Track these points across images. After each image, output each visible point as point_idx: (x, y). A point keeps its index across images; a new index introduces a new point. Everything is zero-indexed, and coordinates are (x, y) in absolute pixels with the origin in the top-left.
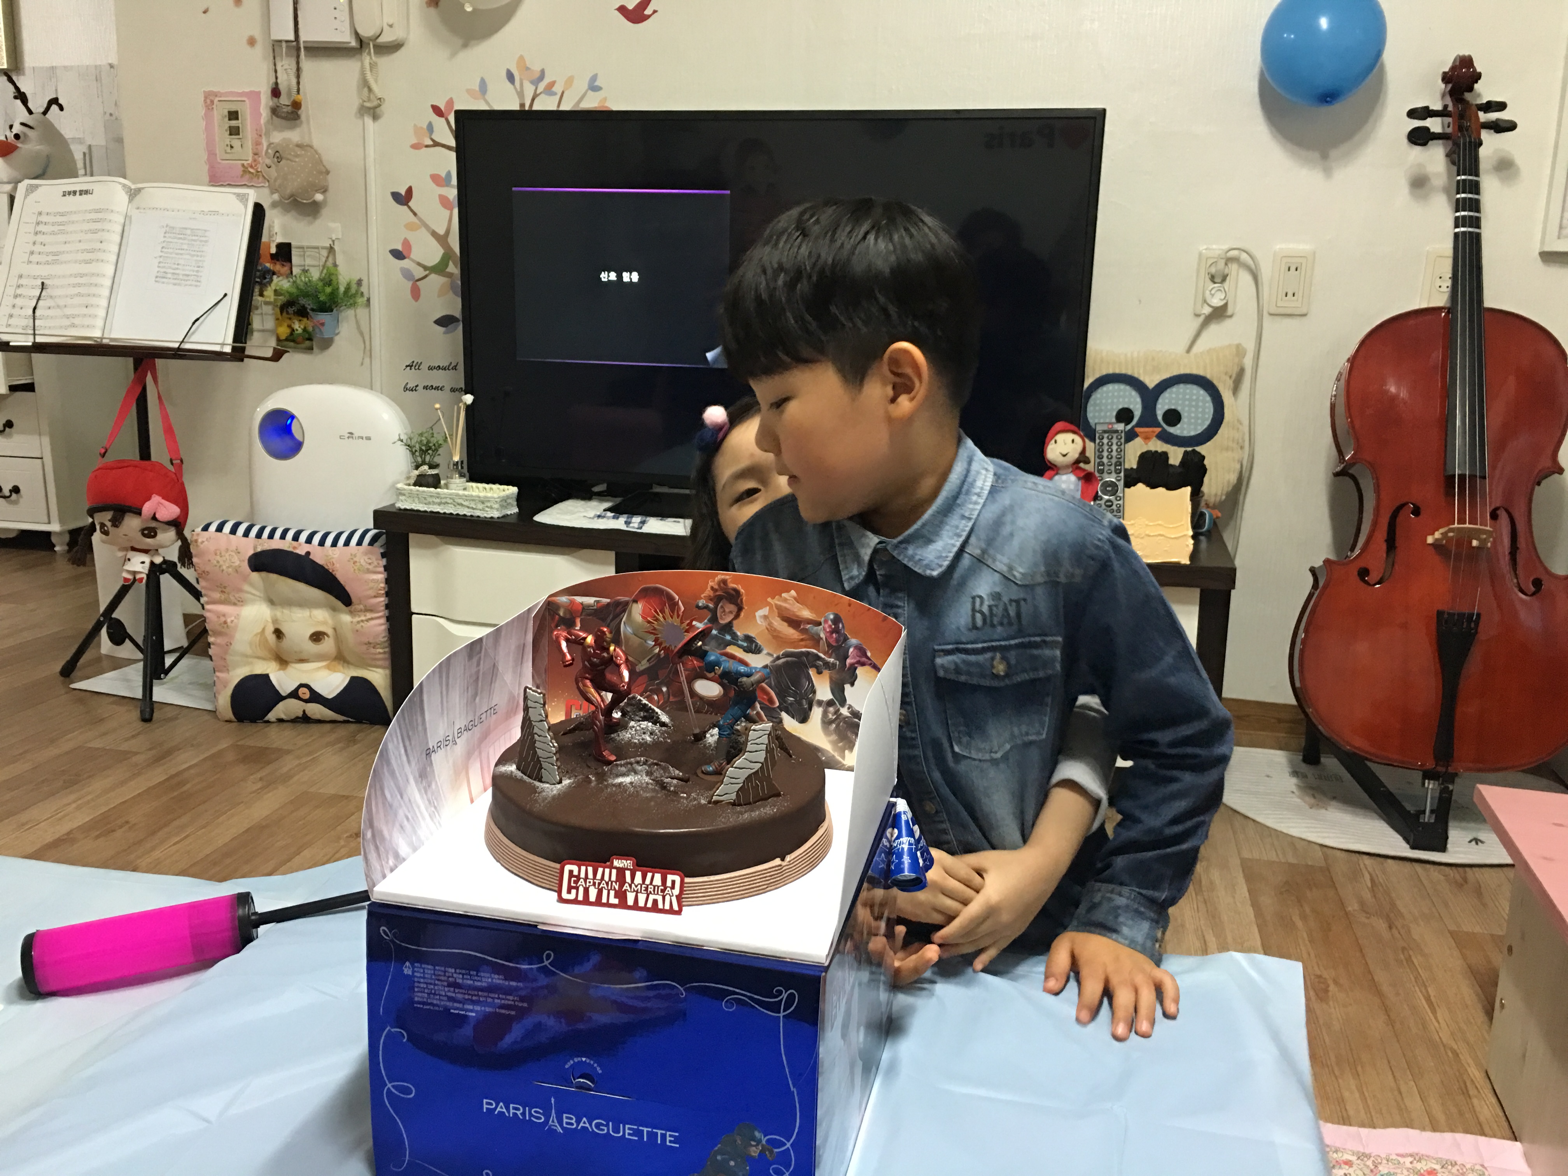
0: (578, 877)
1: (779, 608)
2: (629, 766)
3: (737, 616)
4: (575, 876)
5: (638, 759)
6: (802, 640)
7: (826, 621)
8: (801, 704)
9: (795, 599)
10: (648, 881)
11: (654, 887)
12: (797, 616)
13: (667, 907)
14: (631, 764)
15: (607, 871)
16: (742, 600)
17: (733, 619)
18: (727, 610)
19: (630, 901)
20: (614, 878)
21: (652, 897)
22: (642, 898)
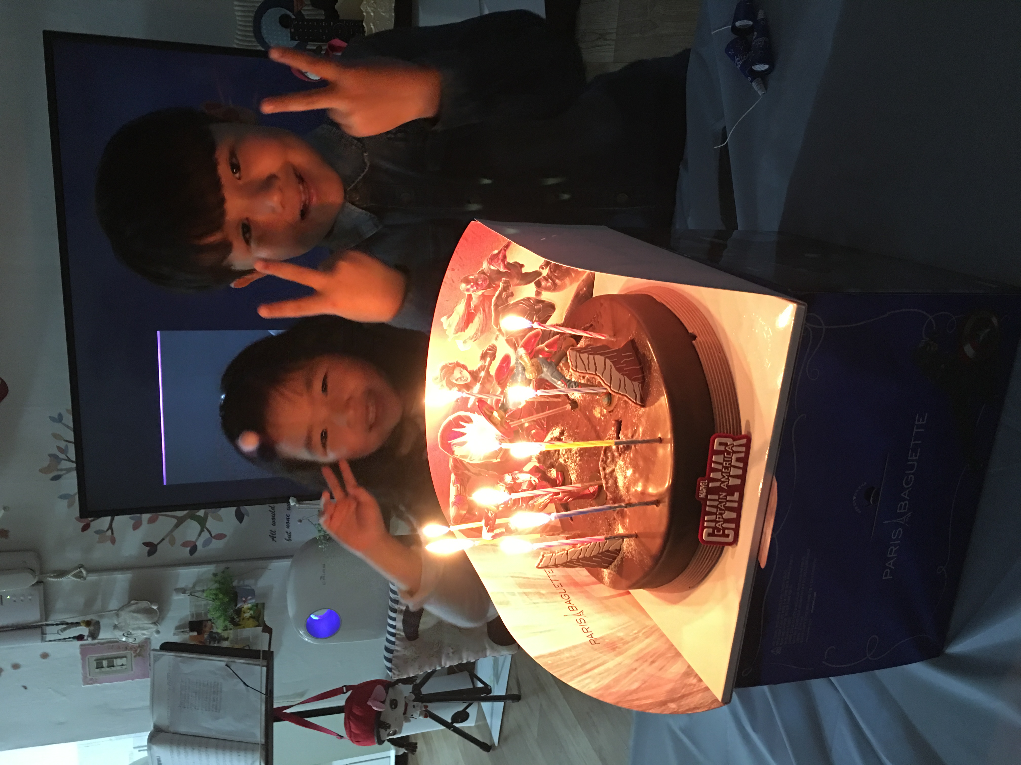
0: (714, 528)
1: (457, 331)
2: (607, 476)
3: (464, 367)
4: (714, 531)
5: (601, 468)
6: (484, 310)
7: (468, 290)
8: (539, 310)
9: (448, 317)
10: (720, 467)
11: (724, 461)
12: (463, 315)
13: (743, 449)
14: (605, 475)
15: (708, 503)
16: (450, 364)
17: (467, 370)
18: (459, 376)
19: (738, 482)
20: (716, 497)
21: (734, 463)
22: (733, 472)
